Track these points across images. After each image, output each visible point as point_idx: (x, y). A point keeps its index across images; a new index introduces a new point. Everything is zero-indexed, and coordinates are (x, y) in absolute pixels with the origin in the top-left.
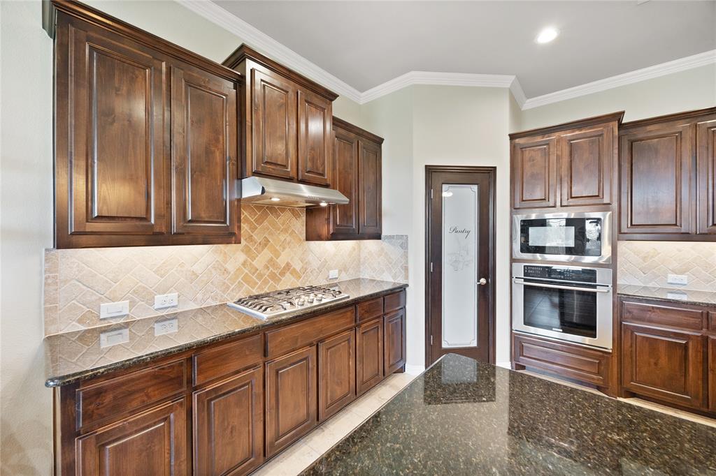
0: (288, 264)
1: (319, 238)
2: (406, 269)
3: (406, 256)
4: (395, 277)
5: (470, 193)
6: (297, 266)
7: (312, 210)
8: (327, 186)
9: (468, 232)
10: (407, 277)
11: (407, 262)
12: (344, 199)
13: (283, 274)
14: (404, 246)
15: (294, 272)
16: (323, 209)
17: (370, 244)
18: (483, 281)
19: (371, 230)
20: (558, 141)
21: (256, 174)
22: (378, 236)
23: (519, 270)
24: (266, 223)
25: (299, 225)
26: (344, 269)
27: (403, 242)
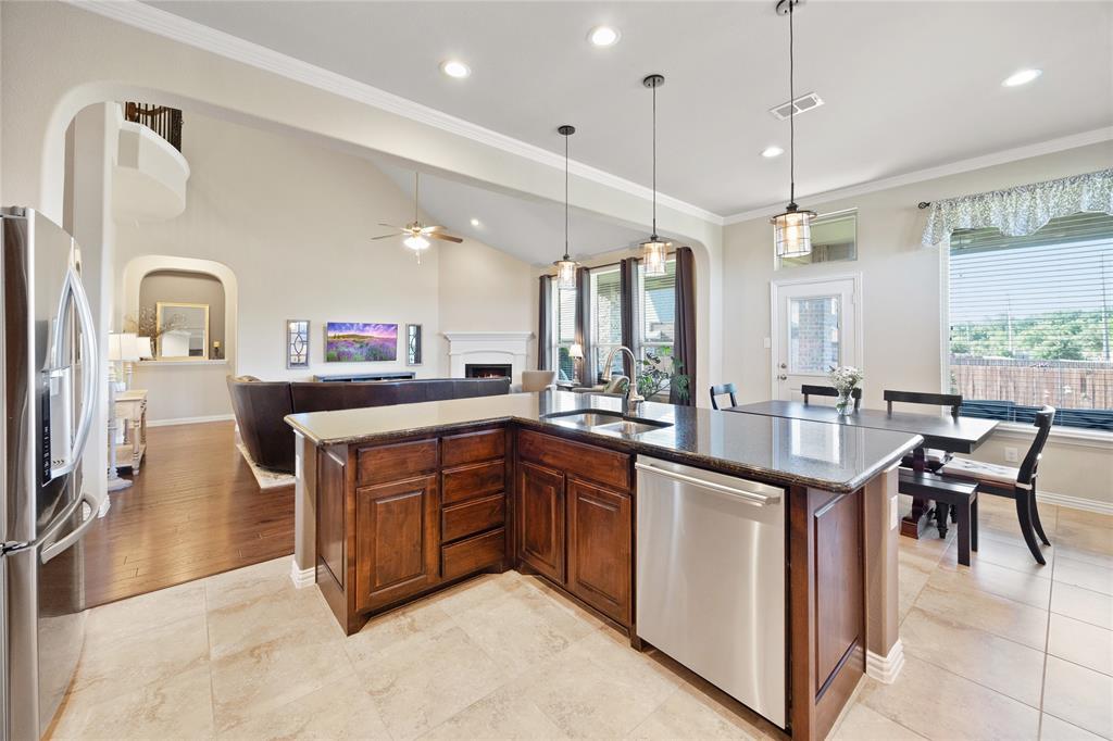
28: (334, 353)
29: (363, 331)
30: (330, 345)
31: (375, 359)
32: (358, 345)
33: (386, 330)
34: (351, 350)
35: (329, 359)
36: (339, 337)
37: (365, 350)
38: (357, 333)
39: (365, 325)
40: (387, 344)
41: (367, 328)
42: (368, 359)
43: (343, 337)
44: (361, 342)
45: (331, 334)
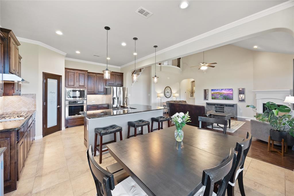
2: (35, 105)
5: (55, 82)
9: (55, 93)
10: (35, 108)
11: (36, 102)
18: (58, 106)
20: (77, 72)
22: (20, 95)
23: (67, 103)
28: (213, 97)
29: (221, 91)
30: (212, 95)
31: (226, 99)
32: (220, 95)
33: (229, 91)
34: (218, 96)
35: (212, 99)
36: (214, 93)
37: (222, 96)
38: (220, 92)
39: (222, 89)
40: (229, 95)
41: (223, 90)
42: (223, 99)
43: (216, 93)
44: (221, 95)
45: (212, 92)
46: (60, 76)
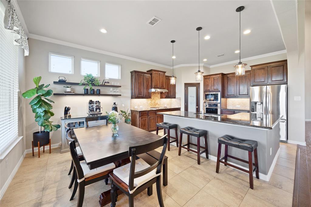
0: (157, 103)
1: (163, 98)
2: (181, 105)
3: (180, 101)
4: (178, 106)
5: (194, 88)
6: (159, 103)
7: (161, 93)
8: (164, 89)
9: (194, 97)
10: (181, 106)
12: (167, 91)
13: (156, 104)
14: (180, 100)
15: (158, 104)
16: (164, 93)
17: (173, 99)
18: (197, 107)
19: (173, 96)
21: (154, 88)
22: (175, 98)
24: (154, 95)
25: (159, 96)
26: (168, 105)
27: (180, 99)
46: (199, 84)
